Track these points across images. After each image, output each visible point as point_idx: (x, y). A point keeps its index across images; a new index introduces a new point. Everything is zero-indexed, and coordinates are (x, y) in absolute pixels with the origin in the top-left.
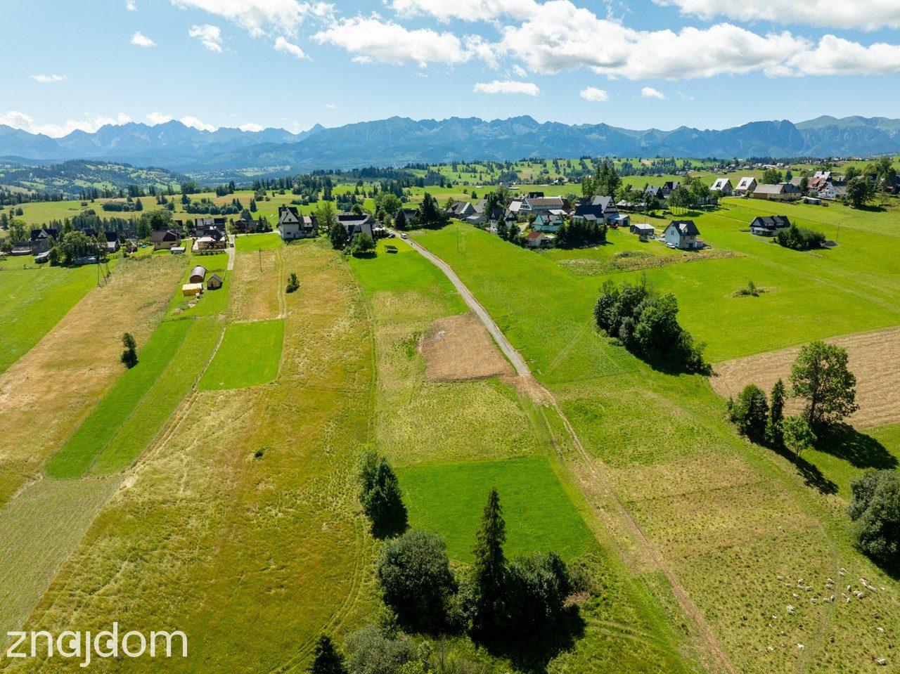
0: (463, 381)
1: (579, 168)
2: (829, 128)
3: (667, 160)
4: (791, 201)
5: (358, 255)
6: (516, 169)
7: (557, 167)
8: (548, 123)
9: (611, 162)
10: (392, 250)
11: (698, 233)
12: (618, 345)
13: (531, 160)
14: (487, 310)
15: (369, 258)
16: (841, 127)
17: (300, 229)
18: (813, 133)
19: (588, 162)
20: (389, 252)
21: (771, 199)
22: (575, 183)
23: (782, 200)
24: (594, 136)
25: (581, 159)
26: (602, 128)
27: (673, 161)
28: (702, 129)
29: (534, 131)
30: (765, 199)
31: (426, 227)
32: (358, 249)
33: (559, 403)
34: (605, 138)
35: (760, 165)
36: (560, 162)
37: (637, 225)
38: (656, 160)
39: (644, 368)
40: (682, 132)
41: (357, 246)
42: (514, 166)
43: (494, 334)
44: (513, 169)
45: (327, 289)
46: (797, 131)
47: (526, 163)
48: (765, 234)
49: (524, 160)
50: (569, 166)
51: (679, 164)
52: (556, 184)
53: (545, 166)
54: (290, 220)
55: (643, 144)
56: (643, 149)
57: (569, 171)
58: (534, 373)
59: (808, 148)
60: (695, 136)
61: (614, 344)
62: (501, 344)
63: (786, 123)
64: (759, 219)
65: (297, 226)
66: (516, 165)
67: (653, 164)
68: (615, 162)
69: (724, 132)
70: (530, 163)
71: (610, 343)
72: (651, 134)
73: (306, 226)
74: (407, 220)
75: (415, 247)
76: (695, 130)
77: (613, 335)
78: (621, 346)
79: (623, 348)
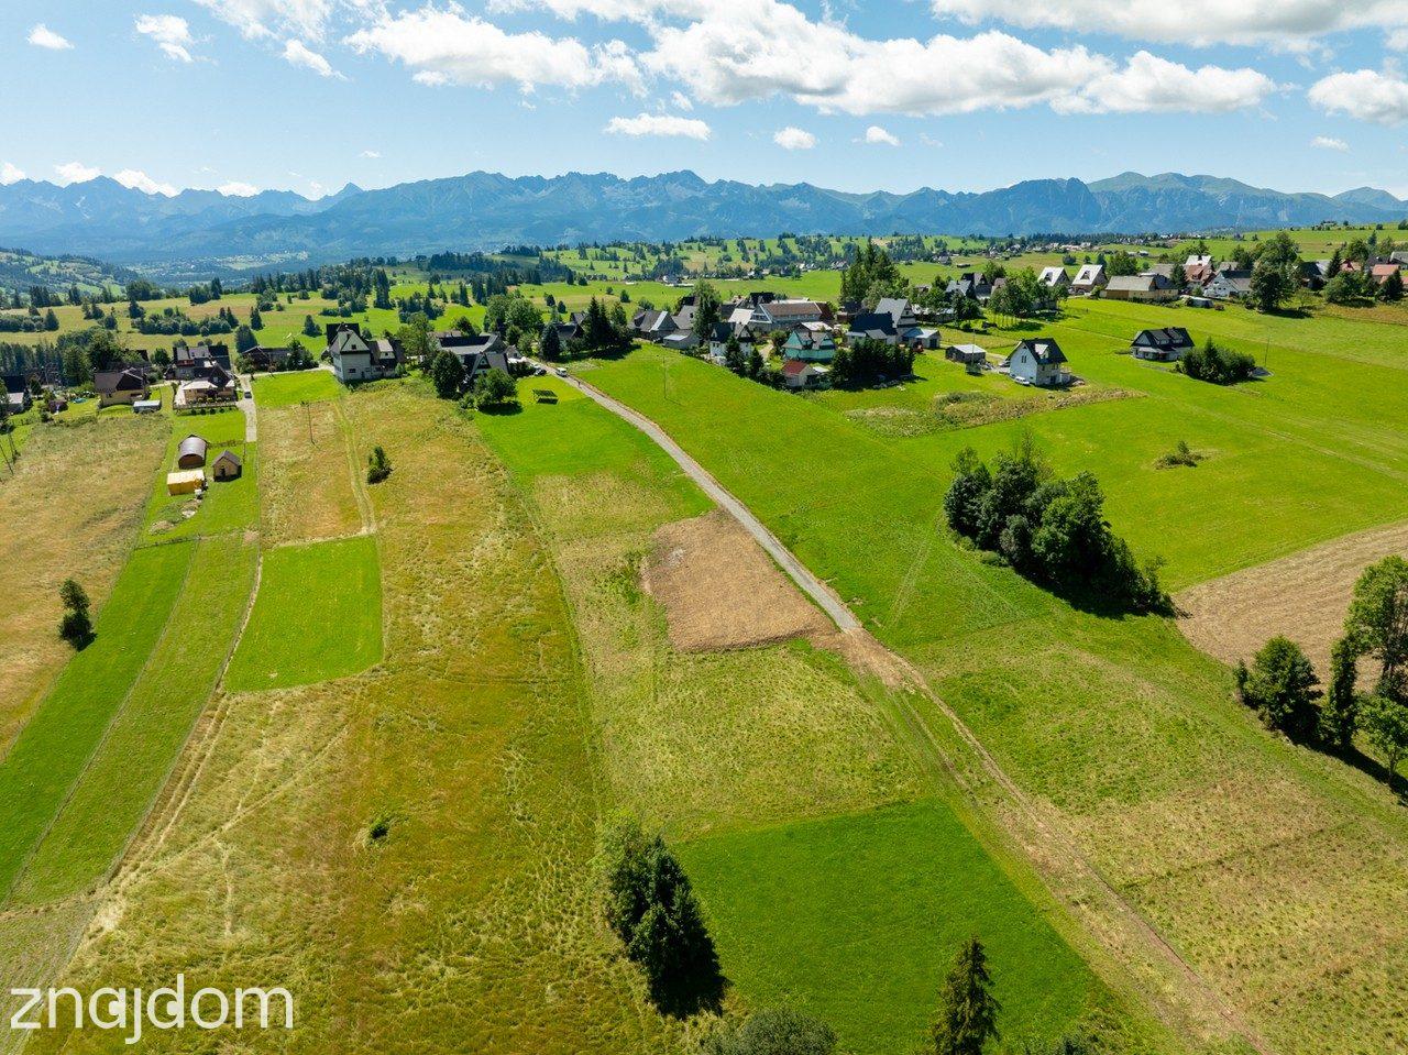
0: (744, 648)
1: (778, 252)
2: (1136, 190)
3: (911, 238)
4: (1165, 301)
5: (487, 408)
6: (681, 254)
7: (744, 250)
8: (721, 183)
9: (826, 243)
10: (547, 399)
11: (1063, 359)
12: (1001, 565)
13: (703, 240)
14: (748, 507)
15: (509, 414)
16: (1153, 189)
17: (372, 362)
18: (1114, 198)
19: (790, 243)
20: (541, 401)
21: (1136, 300)
22: (781, 276)
23: (1152, 301)
24: (793, 203)
25: (780, 238)
26: (804, 191)
27: (919, 241)
28: (953, 191)
29: (700, 195)
30: (1125, 299)
31: (596, 355)
32: (488, 398)
33: (932, 684)
34: (808, 205)
35: (1056, 245)
36: (748, 244)
37: (956, 347)
38: (895, 239)
39: (1059, 608)
40: (925, 195)
41: (486, 393)
42: (677, 250)
43: (773, 550)
44: (676, 254)
45: (446, 475)
46: (1091, 194)
47: (695, 246)
48: (1157, 358)
49: (692, 240)
50: (763, 249)
51: (929, 244)
52: (751, 277)
53: (725, 249)
54: (354, 347)
55: (867, 215)
56: (867, 221)
57: (763, 256)
58: (867, 625)
59: (1107, 219)
60: (943, 202)
61: (991, 563)
62: (792, 571)
63: (1074, 182)
64: (1147, 333)
65: (367, 358)
66: (680, 247)
67: (890, 246)
68: (833, 242)
69: (986, 195)
70: (701, 244)
71: (984, 562)
72: (879, 199)
73: (383, 357)
74: (563, 344)
75: (586, 391)
76: (943, 194)
77: (985, 546)
78: (1005, 566)
79: (1010, 569)
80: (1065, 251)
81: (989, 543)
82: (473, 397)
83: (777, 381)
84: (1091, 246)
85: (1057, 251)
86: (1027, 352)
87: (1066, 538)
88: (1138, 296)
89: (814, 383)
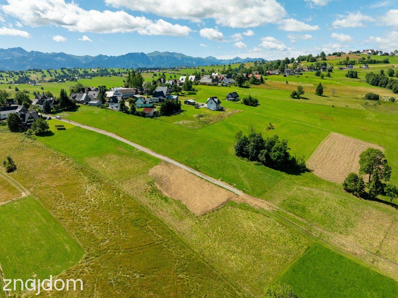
0: (217, 209)
1: (62, 74)
2: (158, 56)
3: (104, 69)
4: (216, 85)
6: (27, 75)
7: (50, 73)
8: (33, 52)
9: (77, 71)
10: (61, 128)
11: (220, 103)
12: (260, 165)
13: (34, 70)
14: (172, 158)
15: (50, 136)
16: (163, 56)
18: (153, 58)
19: (65, 71)
20: (58, 129)
21: (209, 85)
22: (70, 81)
23: (212, 85)
24: (59, 58)
25: (62, 69)
26: (62, 55)
27: (106, 70)
28: (109, 55)
29: (26, 55)
30: (206, 85)
32: (40, 130)
33: (278, 206)
34: (64, 59)
36: (51, 71)
37: (188, 100)
38: (99, 69)
39: (284, 174)
40: (100, 57)
41: (38, 129)
42: (25, 73)
43: (193, 172)
44: (25, 75)
46: (147, 57)
47: (32, 72)
49: (30, 70)
50: (56, 73)
51: (109, 71)
52: (61, 82)
53: (43, 73)
55: (84, 62)
56: (84, 64)
57: (57, 75)
58: (244, 191)
59: (152, 64)
60: (106, 59)
61: (258, 165)
62: (206, 178)
63: (142, 54)
64: (230, 94)
66: (26, 72)
67: (98, 71)
68: (79, 70)
69: (118, 57)
70: (34, 71)
71: (255, 165)
72: (87, 57)
75: (77, 125)
76: (106, 56)
77: (252, 160)
78: (262, 165)
79: (263, 166)
80: (153, 72)
81: (254, 158)
82: (31, 130)
83: (144, 115)
84: (159, 71)
85: (151, 72)
86: (212, 101)
87: (284, 155)
88: (209, 84)
89: (156, 115)
